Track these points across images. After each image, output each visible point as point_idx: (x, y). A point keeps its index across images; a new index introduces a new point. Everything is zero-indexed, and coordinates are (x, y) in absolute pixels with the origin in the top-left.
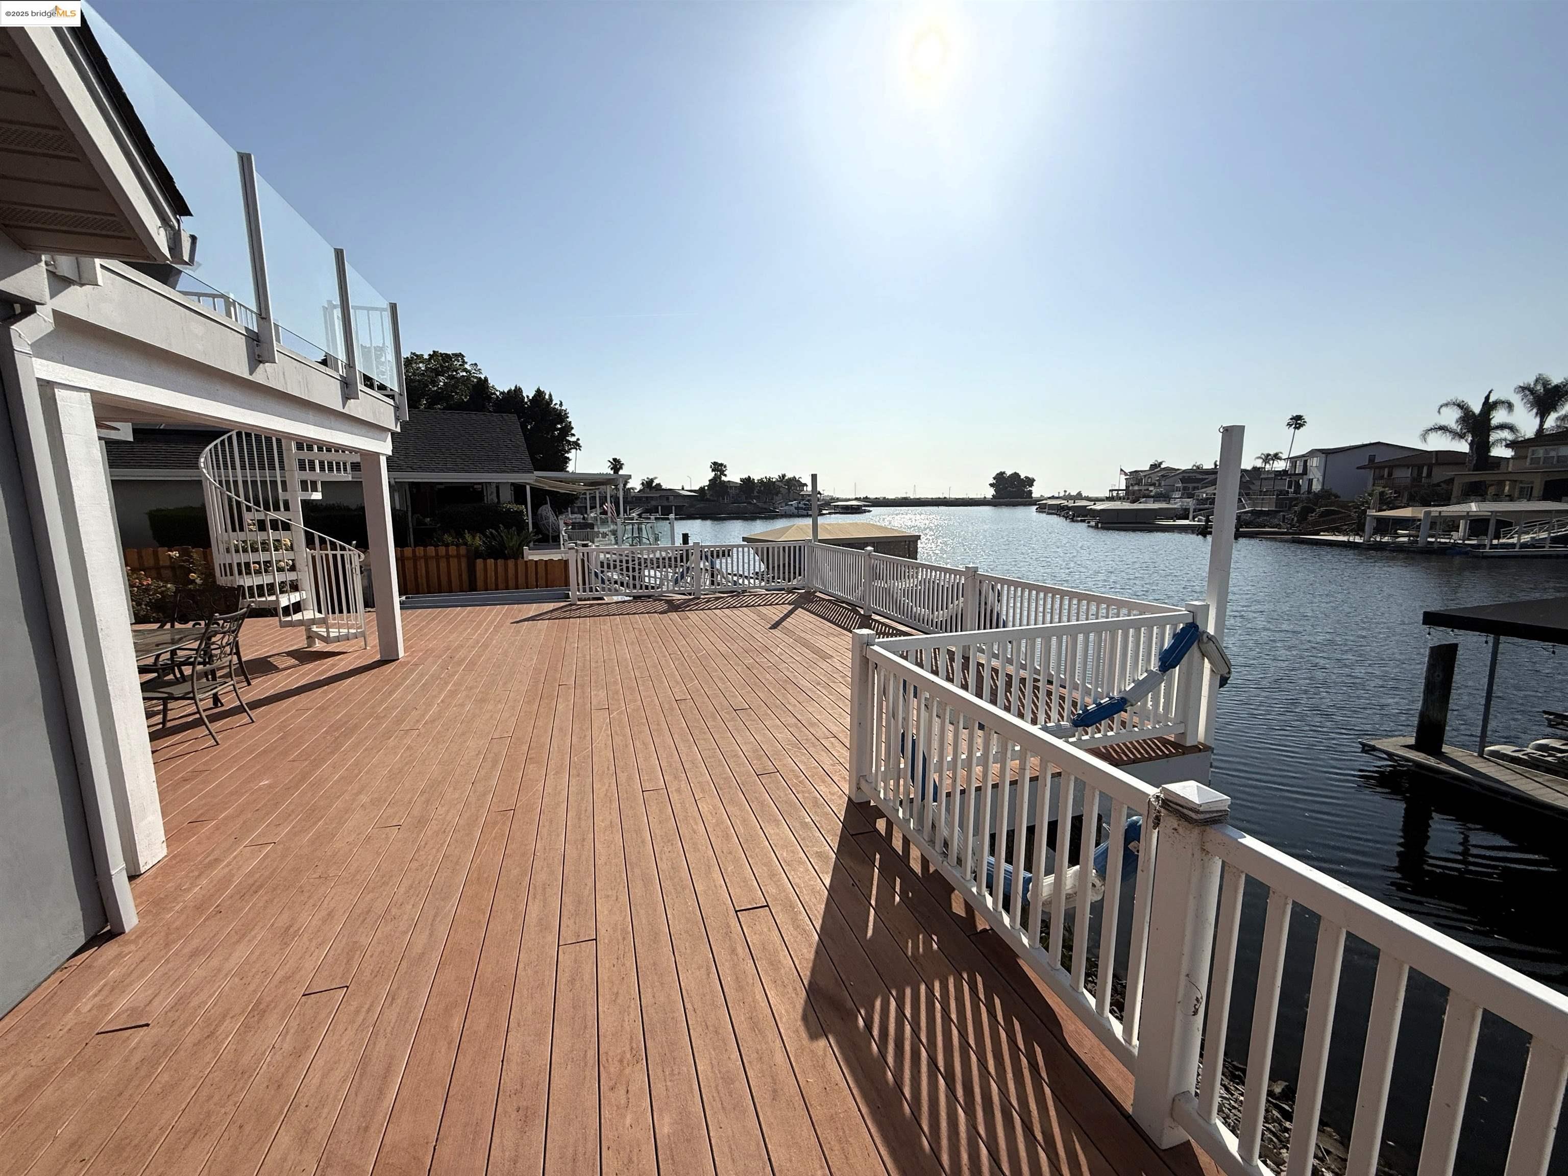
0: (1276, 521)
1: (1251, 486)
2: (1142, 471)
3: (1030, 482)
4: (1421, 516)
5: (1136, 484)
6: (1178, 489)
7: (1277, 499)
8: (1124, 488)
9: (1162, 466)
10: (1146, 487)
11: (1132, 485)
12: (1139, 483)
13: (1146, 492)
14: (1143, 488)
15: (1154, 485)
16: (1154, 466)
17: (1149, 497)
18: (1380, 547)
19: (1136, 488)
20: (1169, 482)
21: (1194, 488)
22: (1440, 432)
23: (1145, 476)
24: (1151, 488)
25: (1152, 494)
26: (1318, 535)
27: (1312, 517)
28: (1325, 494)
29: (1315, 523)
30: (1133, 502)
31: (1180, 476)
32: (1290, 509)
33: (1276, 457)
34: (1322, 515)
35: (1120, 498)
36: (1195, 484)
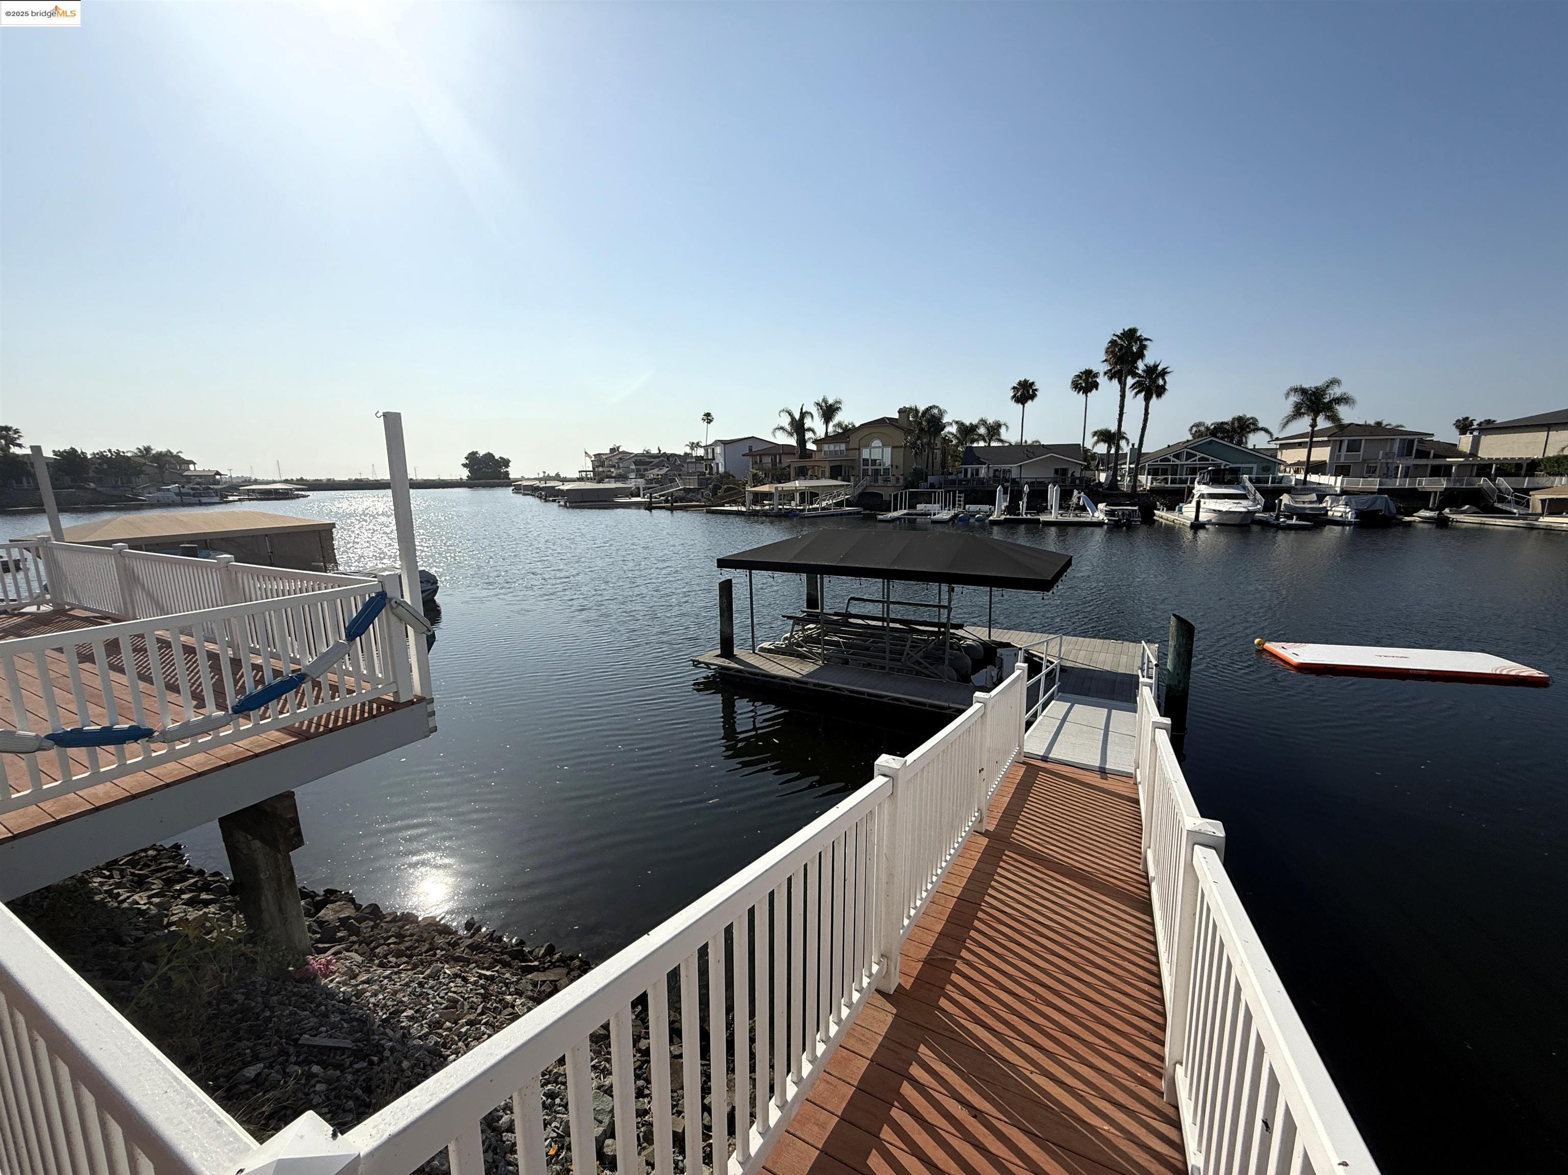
0: (699, 497)
1: (682, 468)
2: (603, 454)
3: (506, 463)
4: (773, 490)
5: (600, 466)
6: (633, 471)
7: (698, 478)
8: (591, 469)
9: (621, 450)
10: (608, 469)
11: (597, 467)
12: (602, 465)
13: (609, 473)
14: (605, 469)
15: (614, 466)
16: (612, 450)
17: (611, 477)
18: (755, 514)
19: (601, 469)
20: (625, 464)
21: (646, 470)
22: (781, 431)
23: (606, 458)
24: (612, 470)
25: (614, 475)
26: (723, 506)
27: (720, 493)
28: (727, 475)
29: (722, 498)
30: (599, 482)
31: (633, 459)
32: (707, 487)
33: (698, 445)
34: (726, 490)
35: (588, 479)
36: (645, 467)
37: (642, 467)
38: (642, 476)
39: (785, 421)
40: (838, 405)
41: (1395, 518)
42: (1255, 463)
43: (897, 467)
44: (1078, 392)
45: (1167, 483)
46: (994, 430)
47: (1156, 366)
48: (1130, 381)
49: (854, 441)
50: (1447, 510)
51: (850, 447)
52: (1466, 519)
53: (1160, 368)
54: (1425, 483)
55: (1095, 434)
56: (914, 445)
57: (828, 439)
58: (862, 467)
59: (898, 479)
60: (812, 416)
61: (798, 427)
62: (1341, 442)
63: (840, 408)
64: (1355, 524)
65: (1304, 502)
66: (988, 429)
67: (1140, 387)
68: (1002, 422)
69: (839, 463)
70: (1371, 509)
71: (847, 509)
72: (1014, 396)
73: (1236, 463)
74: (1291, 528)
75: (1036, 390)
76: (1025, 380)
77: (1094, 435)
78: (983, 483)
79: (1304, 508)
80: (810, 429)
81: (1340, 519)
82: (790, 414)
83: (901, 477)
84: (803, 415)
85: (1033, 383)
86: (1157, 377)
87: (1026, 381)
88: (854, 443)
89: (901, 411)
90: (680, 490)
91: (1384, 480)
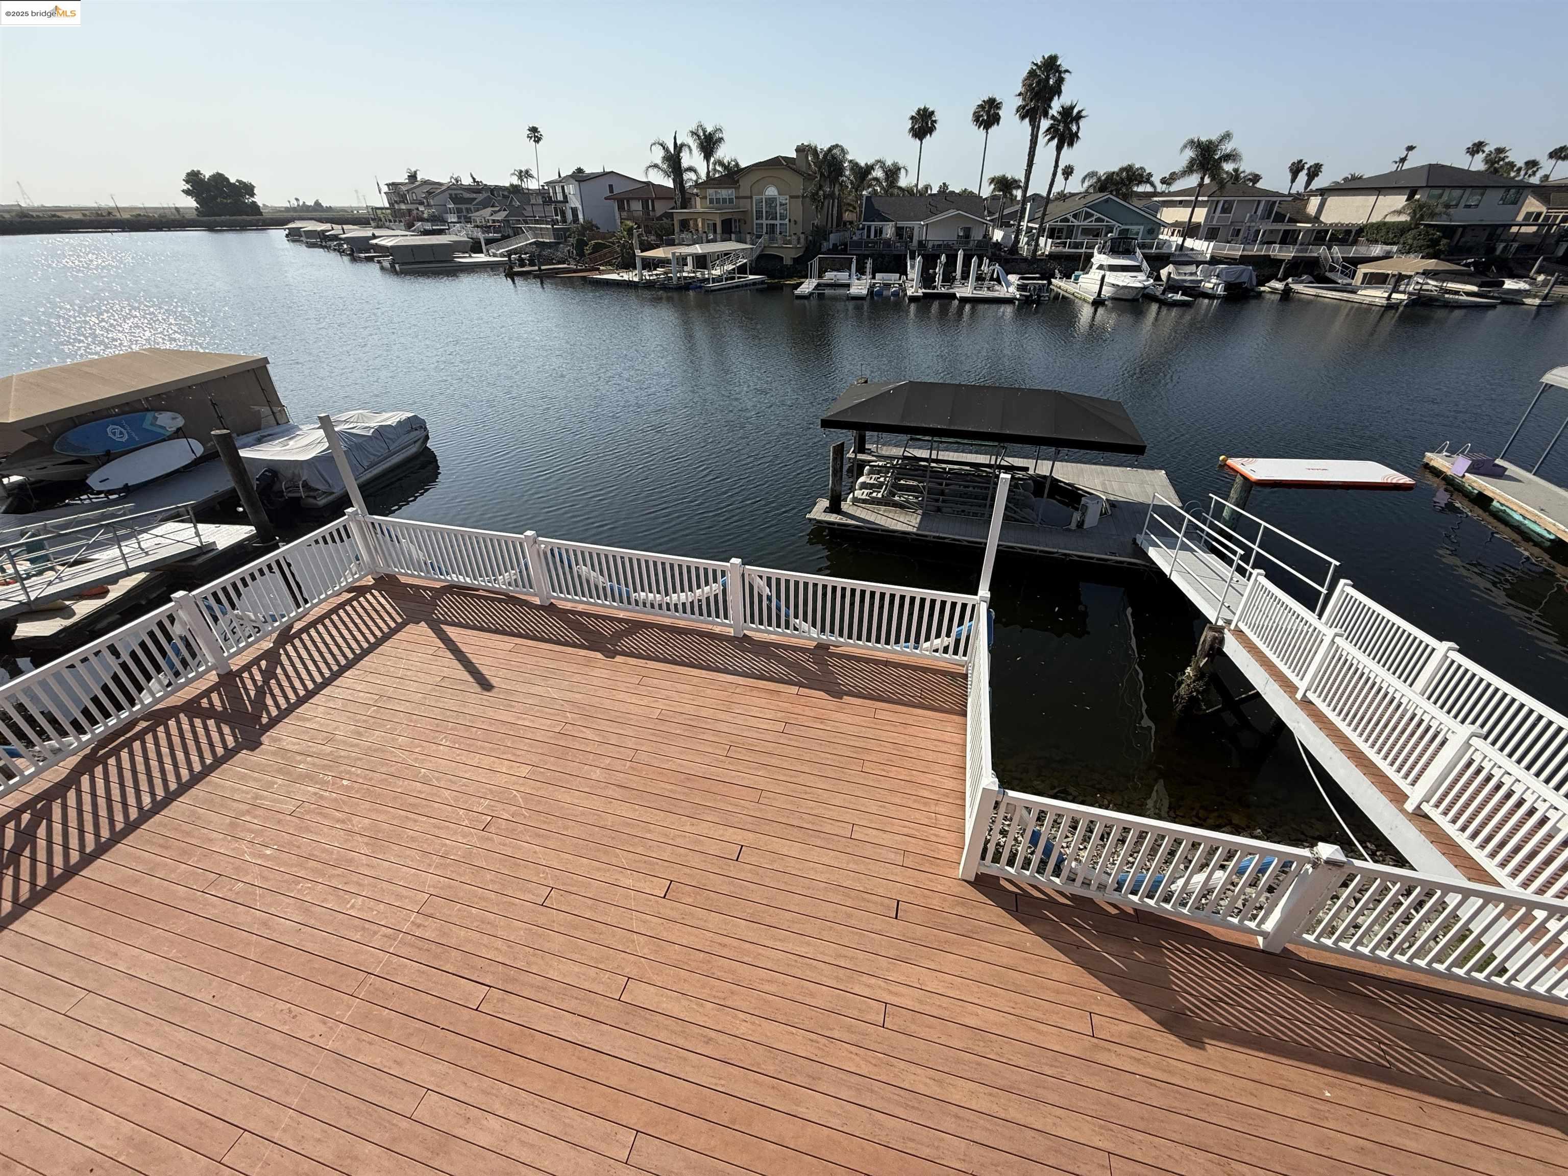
2: (400, 184)
3: (246, 187)
4: (670, 256)
5: (400, 202)
6: (452, 212)
7: (553, 229)
8: (389, 206)
9: (421, 178)
10: (413, 206)
11: (396, 202)
14: (409, 207)
16: (410, 178)
17: (423, 220)
19: (402, 206)
20: (436, 200)
21: (470, 210)
23: (407, 191)
27: (588, 252)
28: (591, 226)
29: (594, 260)
31: (445, 193)
32: (567, 242)
33: (531, 175)
34: (596, 249)
36: (468, 206)
37: (463, 207)
38: (468, 220)
39: (658, 156)
40: (717, 135)
41: (1253, 290)
42: (1142, 224)
43: (796, 222)
44: (979, 127)
45: (1065, 247)
46: (893, 173)
47: (1072, 108)
48: (1045, 124)
49: (745, 184)
50: (1290, 280)
51: (741, 195)
52: (1304, 289)
53: (1075, 111)
54: (1277, 251)
55: (992, 180)
56: (814, 197)
57: (710, 182)
58: (755, 221)
59: (799, 239)
60: (690, 150)
61: (673, 162)
62: (1218, 202)
63: (722, 139)
64: (1224, 297)
65: (1185, 274)
66: (887, 174)
67: (1053, 131)
68: (901, 164)
69: (730, 217)
70: (1238, 281)
71: (751, 277)
72: (912, 129)
73: (1126, 224)
74: (1176, 304)
75: (935, 121)
76: (925, 108)
77: (991, 183)
78: (889, 246)
79: (1185, 281)
80: (691, 169)
81: (1210, 291)
82: (662, 145)
83: (802, 236)
84: (679, 148)
85: (933, 113)
86: (1071, 122)
87: (925, 110)
88: (745, 190)
89: (799, 150)
90: (531, 244)
91: (1247, 247)
